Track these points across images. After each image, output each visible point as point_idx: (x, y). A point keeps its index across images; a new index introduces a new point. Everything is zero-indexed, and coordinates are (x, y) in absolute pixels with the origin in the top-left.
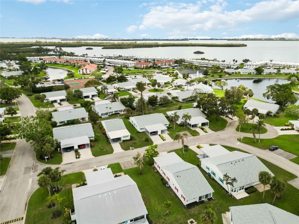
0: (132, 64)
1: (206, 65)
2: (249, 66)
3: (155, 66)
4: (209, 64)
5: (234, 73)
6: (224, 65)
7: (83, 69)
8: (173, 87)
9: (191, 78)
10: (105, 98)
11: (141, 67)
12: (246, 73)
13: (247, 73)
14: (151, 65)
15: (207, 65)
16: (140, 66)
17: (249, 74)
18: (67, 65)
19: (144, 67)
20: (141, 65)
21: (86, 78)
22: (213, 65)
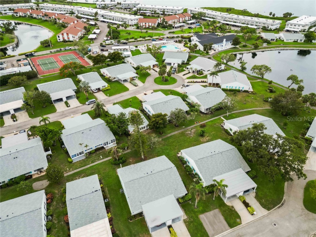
0: (133, 21)
1: (234, 22)
2: (293, 26)
3: (164, 23)
4: (239, 21)
5: (274, 40)
6: (258, 24)
7: (63, 34)
8: (189, 73)
9: (215, 51)
10: (87, 103)
11: (146, 26)
12: (290, 40)
13: (292, 41)
14: (159, 22)
15: (236, 22)
16: (144, 24)
17: (294, 41)
18: (46, 21)
19: (149, 26)
20: (146, 24)
21: (66, 49)
22: (243, 22)
